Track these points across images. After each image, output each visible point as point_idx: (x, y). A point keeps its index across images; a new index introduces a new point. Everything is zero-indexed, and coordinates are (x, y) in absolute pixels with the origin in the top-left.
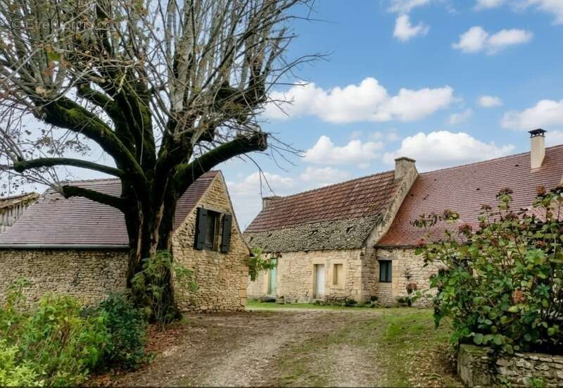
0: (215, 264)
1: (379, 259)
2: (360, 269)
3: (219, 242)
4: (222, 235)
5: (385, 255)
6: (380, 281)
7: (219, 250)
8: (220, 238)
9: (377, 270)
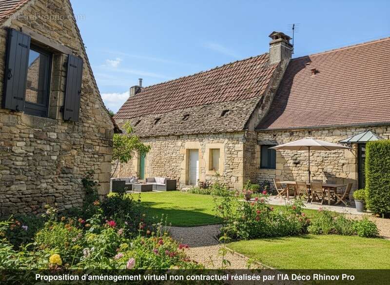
0: (49, 141)
1: (261, 143)
2: (241, 154)
3: (60, 103)
4: (65, 92)
5: (266, 138)
6: (262, 167)
7: (59, 116)
8: (60, 95)
9: (258, 155)
